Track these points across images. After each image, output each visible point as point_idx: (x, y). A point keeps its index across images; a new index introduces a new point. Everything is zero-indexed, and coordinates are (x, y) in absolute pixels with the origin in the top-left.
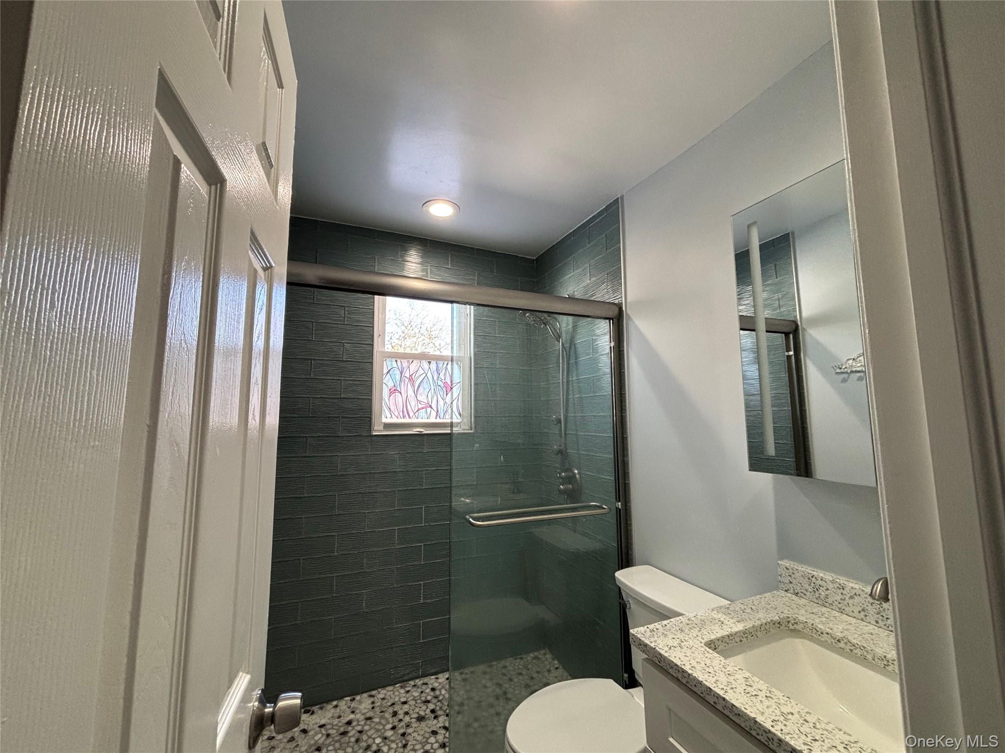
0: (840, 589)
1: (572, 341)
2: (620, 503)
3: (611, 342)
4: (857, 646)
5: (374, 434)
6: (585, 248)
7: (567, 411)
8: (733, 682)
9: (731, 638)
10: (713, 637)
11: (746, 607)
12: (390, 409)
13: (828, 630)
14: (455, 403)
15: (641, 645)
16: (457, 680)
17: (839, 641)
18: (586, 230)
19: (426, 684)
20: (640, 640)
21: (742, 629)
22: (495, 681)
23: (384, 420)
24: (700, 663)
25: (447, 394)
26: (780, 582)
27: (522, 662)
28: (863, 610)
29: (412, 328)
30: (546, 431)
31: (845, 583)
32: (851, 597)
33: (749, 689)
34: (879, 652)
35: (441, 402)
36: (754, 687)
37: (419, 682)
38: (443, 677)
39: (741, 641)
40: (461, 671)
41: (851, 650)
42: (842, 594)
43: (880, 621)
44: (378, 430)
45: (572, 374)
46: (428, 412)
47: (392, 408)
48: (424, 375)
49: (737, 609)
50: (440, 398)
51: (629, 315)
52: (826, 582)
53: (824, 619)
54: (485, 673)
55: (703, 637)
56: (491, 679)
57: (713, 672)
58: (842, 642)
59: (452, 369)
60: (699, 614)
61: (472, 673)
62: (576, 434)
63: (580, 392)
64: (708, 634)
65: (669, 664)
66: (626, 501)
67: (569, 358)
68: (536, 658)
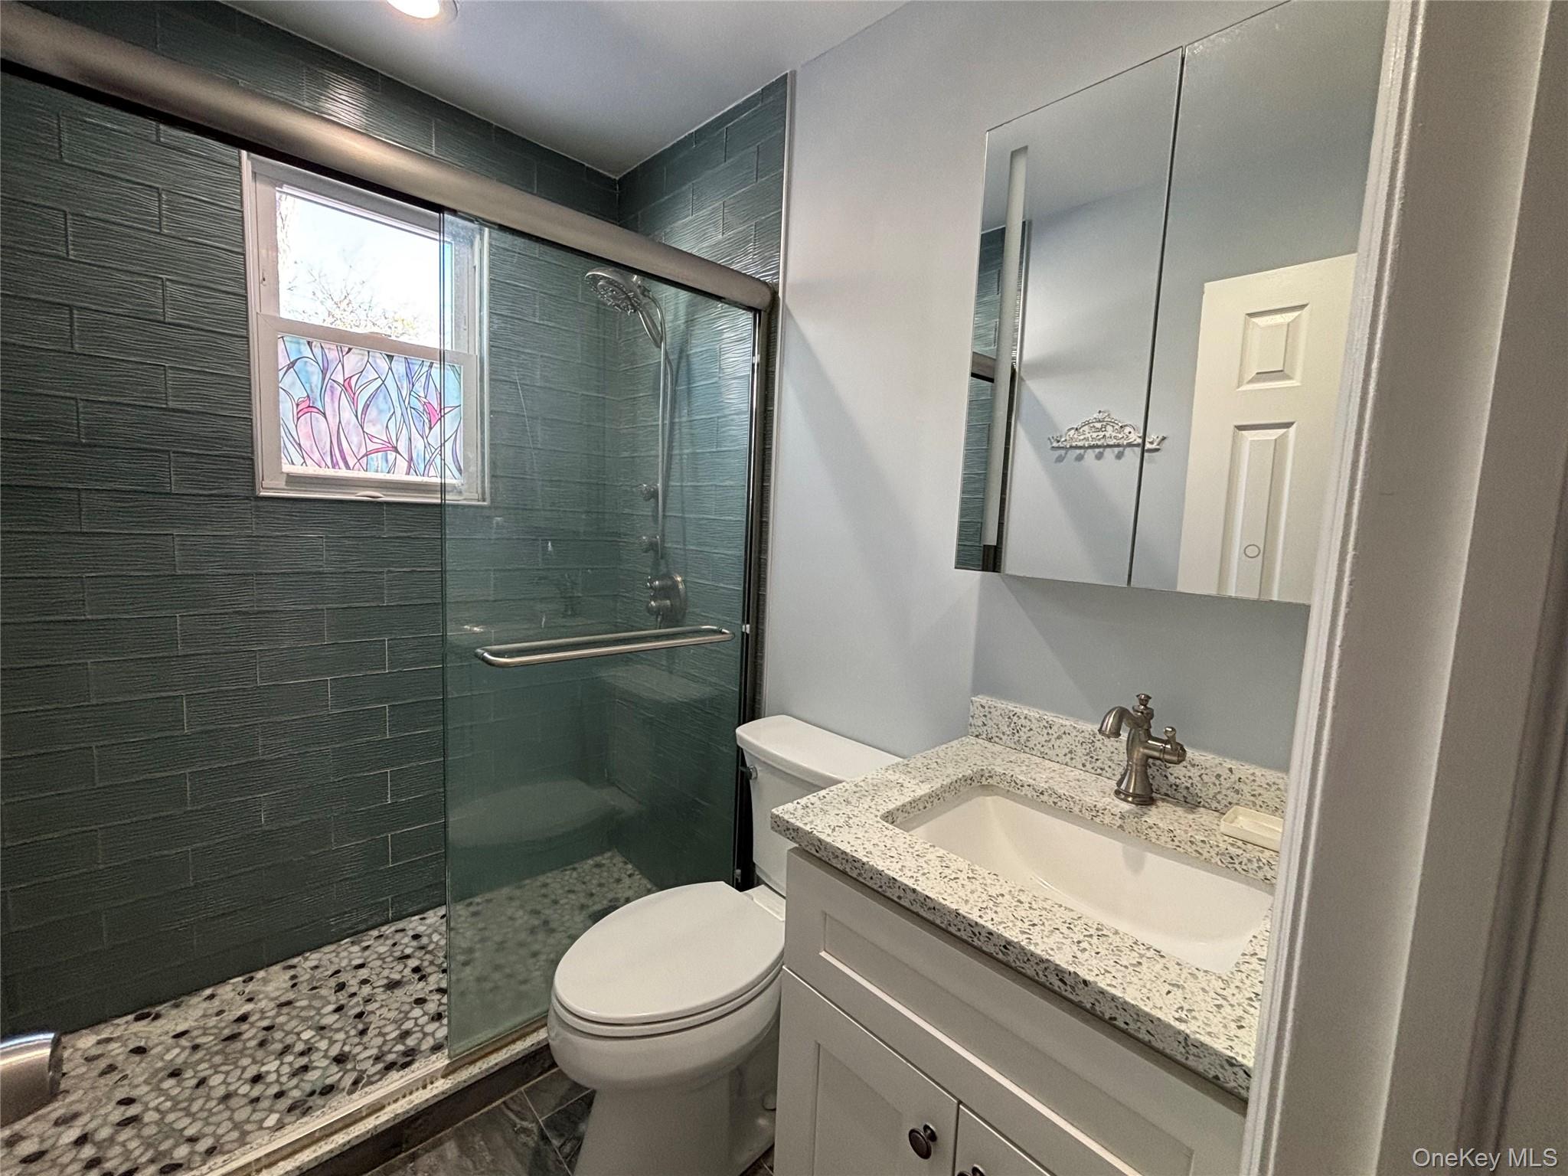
0: (1046, 728)
1: (683, 352)
2: (748, 626)
3: (754, 355)
4: (1063, 797)
5: (263, 494)
6: (717, 169)
7: (667, 478)
8: (925, 865)
9: (913, 805)
10: (891, 806)
11: (930, 762)
12: (299, 445)
13: (1031, 782)
14: (449, 445)
15: (788, 829)
16: (460, 916)
17: (1042, 793)
18: (722, 133)
19: (403, 930)
20: (788, 822)
21: (928, 791)
22: (529, 908)
23: (287, 468)
24: (877, 845)
25: (430, 428)
26: (971, 725)
27: (575, 874)
28: (1071, 752)
29: (350, 309)
30: (627, 511)
31: (1054, 719)
32: (1059, 737)
33: (947, 871)
34: (1089, 801)
35: (419, 444)
36: (953, 867)
37: (387, 930)
38: (433, 917)
39: (925, 807)
40: (468, 901)
41: (1055, 803)
42: (1048, 734)
43: (1088, 764)
44: (271, 486)
45: (680, 411)
46: (391, 462)
47: (306, 444)
48: (379, 382)
49: (919, 765)
50: (415, 435)
51: (787, 309)
52: (1030, 720)
53: (1024, 768)
54: (511, 899)
55: (878, 808)
56: (522, 907)
57: (896, 856)
58: (1045, 793)
59: (443, 378)
60: (870, 777)
61: (489, 901)
62: (683, 518)
63: (693, 444)
64: (884, 804)
65: (833, 853)
66: (757, 623)
67: (677, 381)
68: (598, 866)
